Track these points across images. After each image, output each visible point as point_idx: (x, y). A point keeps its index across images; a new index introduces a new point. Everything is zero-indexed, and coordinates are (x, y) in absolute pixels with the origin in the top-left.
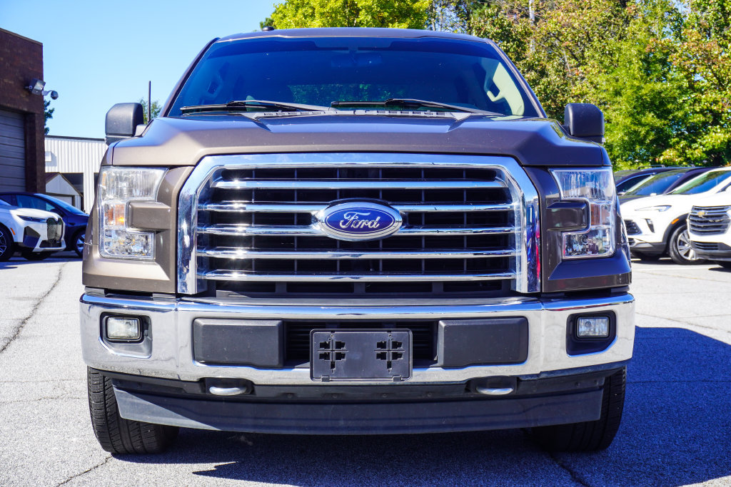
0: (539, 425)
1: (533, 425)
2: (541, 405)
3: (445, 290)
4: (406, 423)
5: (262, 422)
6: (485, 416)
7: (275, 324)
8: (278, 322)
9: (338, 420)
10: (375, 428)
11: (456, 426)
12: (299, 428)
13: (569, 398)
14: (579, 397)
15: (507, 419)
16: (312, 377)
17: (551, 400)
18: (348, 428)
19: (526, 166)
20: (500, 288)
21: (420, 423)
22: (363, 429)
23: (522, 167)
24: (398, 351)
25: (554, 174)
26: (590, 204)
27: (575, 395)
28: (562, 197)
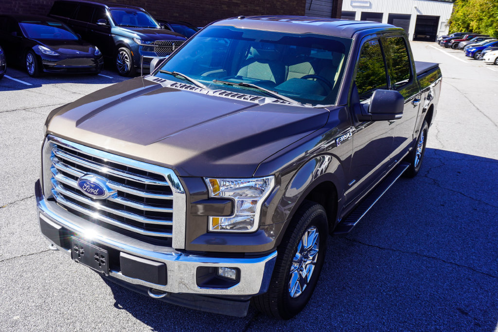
2: (204, 300)
7: (58, 227)
8: (60, 227)
14: (229, 302)
15: (185, 302)
19: (180, 176)
23: (177, 176)
24: (103, 259)
25: (208, 180)
26: (236, 199)
27: (226, 301)
28: (212, 195)
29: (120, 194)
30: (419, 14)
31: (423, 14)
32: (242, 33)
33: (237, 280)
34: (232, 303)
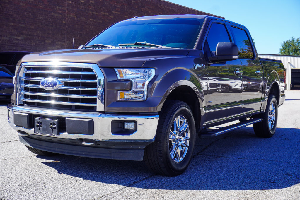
0: (115, 159)
1: (113, 159)
2: (116, 152)
3: (76, 108)
4: (73, 152)
5: (40, 146)
6: (97, 153)
7: (27, 115)
8: (28, 114)
9: (56, 148)
10: (64, 152)
11: (87, 155)
12: (50, 150)
13: (127, 151)
14: (131, 151)
15: (104, 155)
16: (35, 132)
17: (120, 151)
18: (58, 151)
19: (101, 67)
20: (93, 109)
21: (77, 152)
22: (62, 152)
23: (99, 67)
24: (55, 126)
25: (116, 70)
26: (133, 81)
27: (130, 151)
28: (119, 78)
29: (66, 84)
30: (292, 68)
31: (296, 68)
32: (137, 22)
33: (136, 130)
34: (133, 151)
